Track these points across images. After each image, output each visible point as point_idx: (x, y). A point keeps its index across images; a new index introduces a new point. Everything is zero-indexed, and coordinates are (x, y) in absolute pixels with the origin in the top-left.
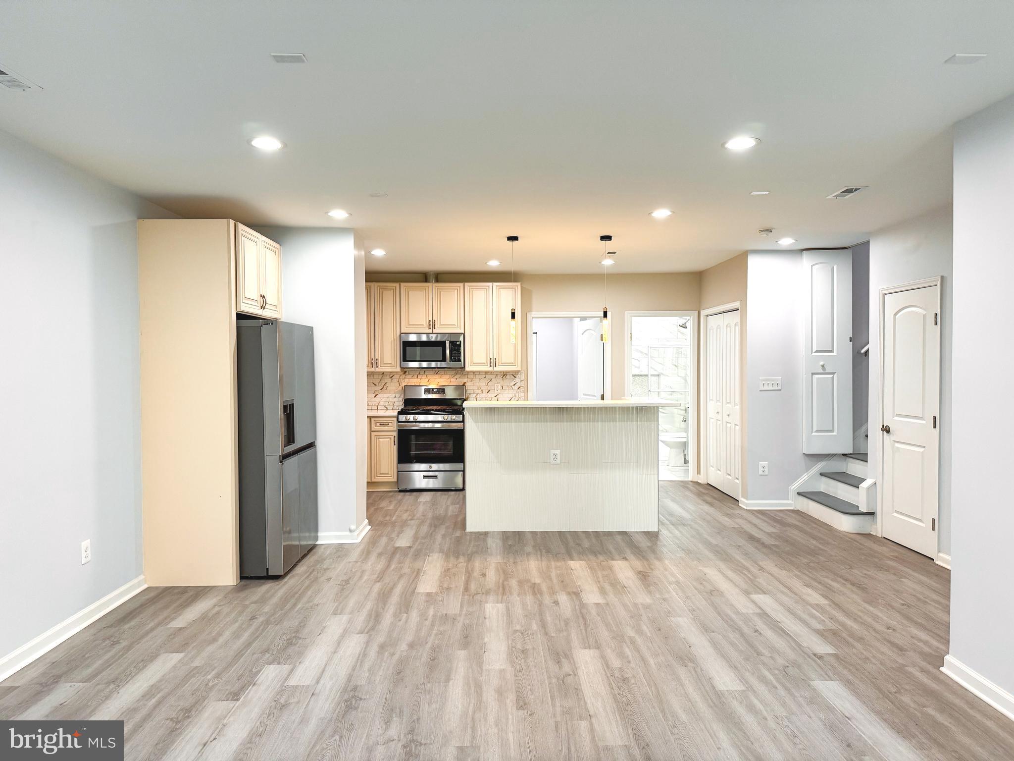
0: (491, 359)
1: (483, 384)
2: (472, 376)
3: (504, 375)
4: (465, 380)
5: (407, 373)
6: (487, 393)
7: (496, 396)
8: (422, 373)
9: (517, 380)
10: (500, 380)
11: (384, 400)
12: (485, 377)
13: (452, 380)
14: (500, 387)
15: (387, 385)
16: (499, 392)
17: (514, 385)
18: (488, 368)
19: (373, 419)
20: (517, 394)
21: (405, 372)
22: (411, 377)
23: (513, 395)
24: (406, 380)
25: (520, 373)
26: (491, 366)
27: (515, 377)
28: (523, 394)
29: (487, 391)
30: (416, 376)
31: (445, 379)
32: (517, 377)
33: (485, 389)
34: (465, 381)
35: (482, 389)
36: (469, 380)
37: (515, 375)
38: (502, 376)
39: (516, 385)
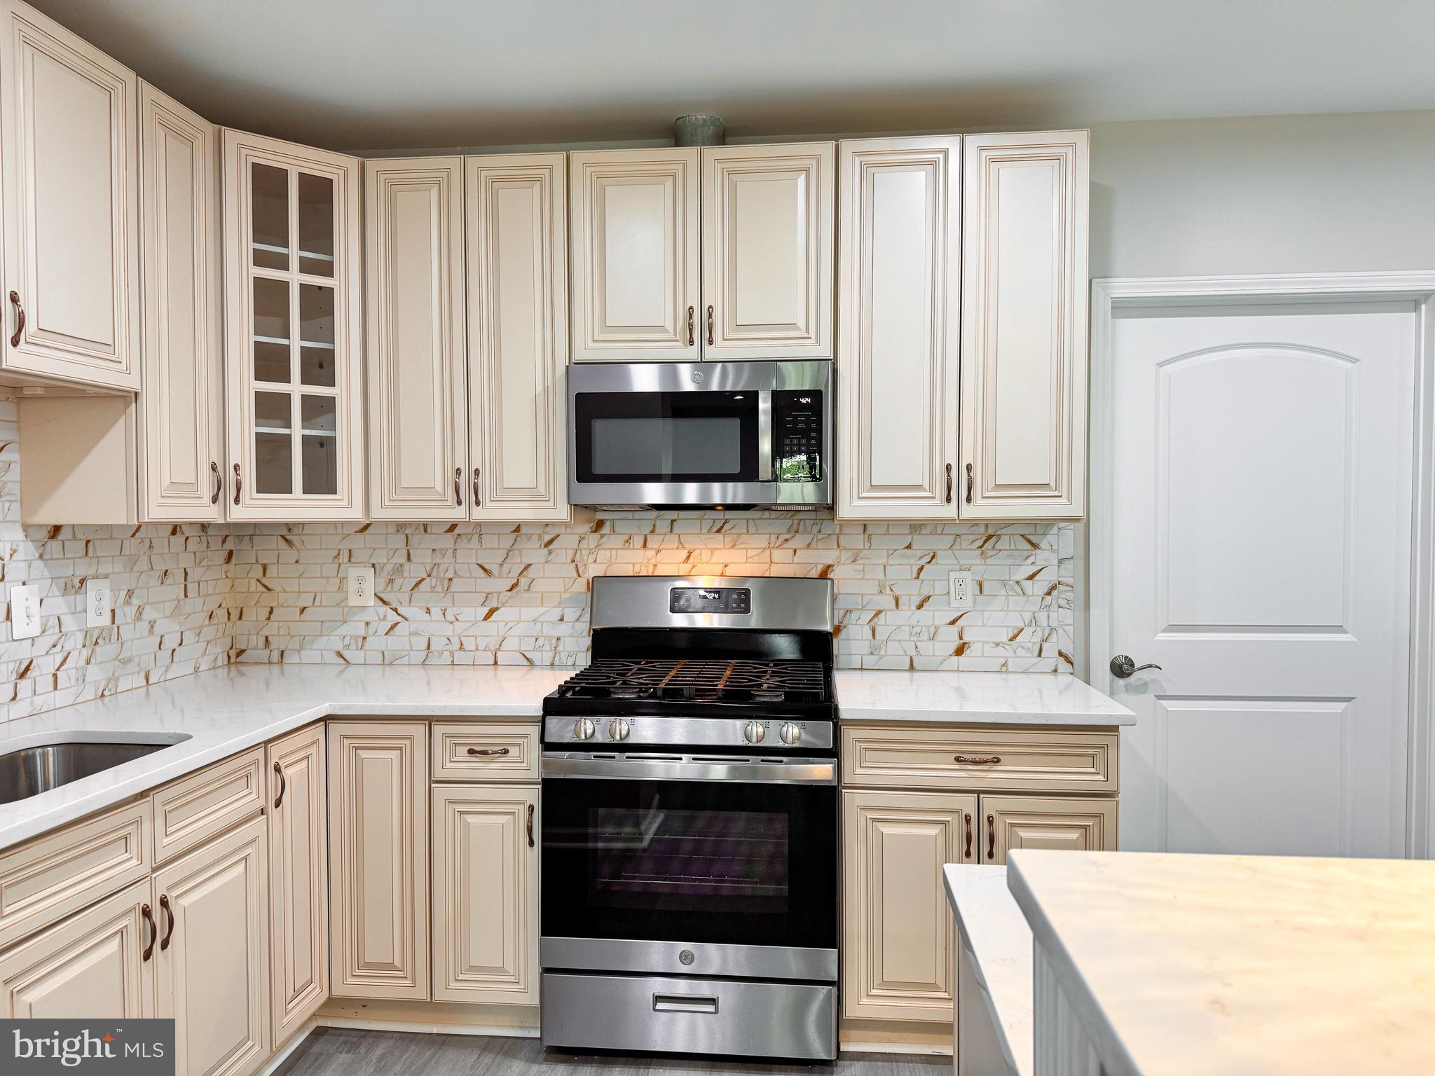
0: (948, 467)
1: (901, 569)
2: (858, 541)
3: (990, 537)
4: (828, 557)
5: (606, 529)
6: (920, 607)
7: (953, 622)
8: (663, 526)
9: (1041, 557)
10: (971, 556)
11: (518, 630)
12: (909, 547)
13: (778, 555)
14: (971, 588)
15: (531, 573)
16: (967, 604)
17: (1031, 577)
18: (934, 509)
19: (439, 729)
20: (1042, 617)
21: (600, 524)
22: (620, 545)
23: (1028, 616)
24: (603, 555)
25: (1055, 530)
26: (949, 500)
27: (1035, 546)
28: (1066, 616)
29: (916, 600)
30: (638, 541)
31: (751, 553)
32: (1044, 544)
33: (911, 592)
34: (830, 562)
35: (897, 592)
36: (846, 556)
37: (1034, 539)
38: (985, 542)
39: (1037, 578)
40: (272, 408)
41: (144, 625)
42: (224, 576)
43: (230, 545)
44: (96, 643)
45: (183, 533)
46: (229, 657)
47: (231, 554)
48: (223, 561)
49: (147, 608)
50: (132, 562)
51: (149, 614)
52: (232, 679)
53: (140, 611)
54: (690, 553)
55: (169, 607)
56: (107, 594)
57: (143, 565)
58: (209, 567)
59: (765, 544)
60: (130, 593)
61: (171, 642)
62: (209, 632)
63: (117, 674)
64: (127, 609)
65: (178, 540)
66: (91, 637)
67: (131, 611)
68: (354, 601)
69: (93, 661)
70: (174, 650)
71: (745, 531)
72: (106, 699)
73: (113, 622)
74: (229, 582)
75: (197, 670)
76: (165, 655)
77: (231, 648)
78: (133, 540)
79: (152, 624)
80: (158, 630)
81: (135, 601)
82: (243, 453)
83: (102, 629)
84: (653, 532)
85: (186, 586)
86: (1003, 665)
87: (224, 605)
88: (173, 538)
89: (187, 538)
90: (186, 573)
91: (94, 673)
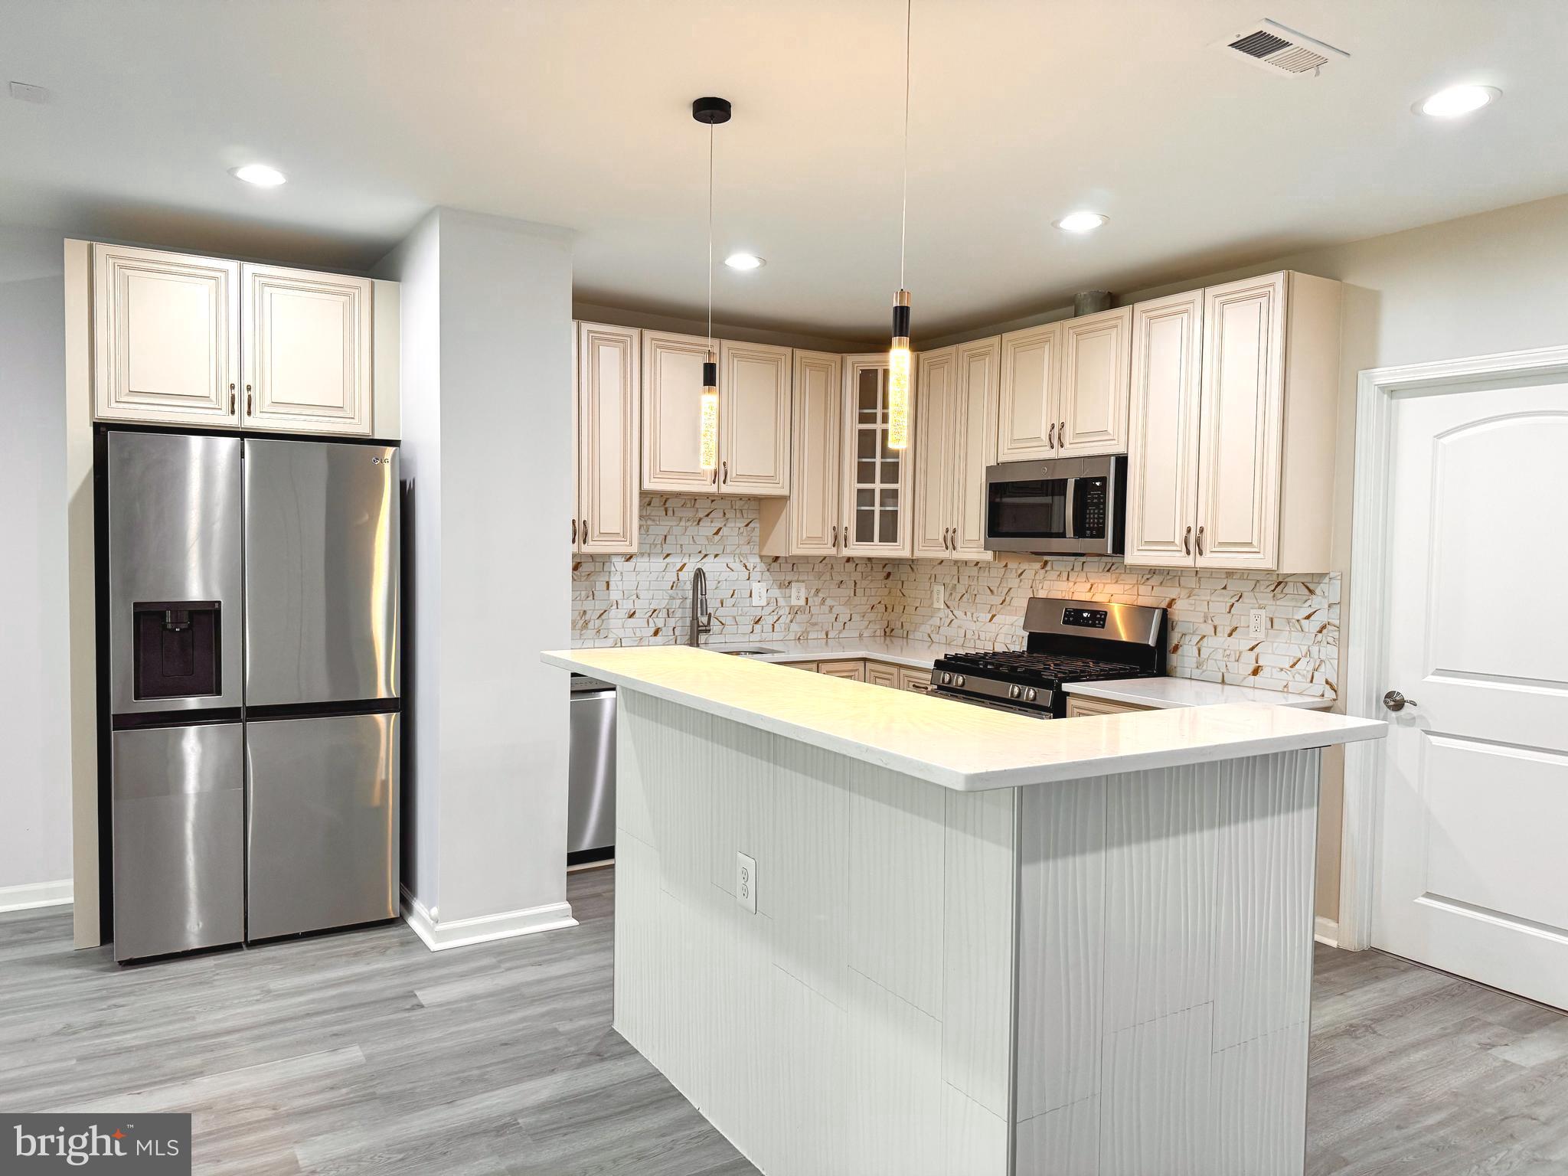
0: (1189, 530)
1: (1220, 605)
2: (1192, 582)
3: (1279, 583)
4: (1173, 593)
5: (1048, 567)
6: (1230, 635)
7: (1252, 649)
8: (1078, 565)
9: (1316, 602)
10: (1265, 597)
11: (1005, 630)
12: (1225, 588)
13: (1143, 589)
14: (1265, 622)
15: (1011, 594)
16: (1261, 636)
17: (1308, 617)
18: (1177, 559)
19: (902, 671)
20: (1315, 649)
21: (1046, 563)
22: (1055, 577)
23: (1304, 649)
24: (1047, 584)
25: (1326, 580)
26: (1188, 553)
27: (1311, 592)
28: (1332, 651)
29: (1228, 630)
30: (1065, 575)
31: (1127, 587)
32: (1318, 591)
33: (1225, 624)
34: (1174, 597)
35: (1216, 623)
36: (1184, 593)
37: (1311, 586)
38: (1276, 587)
39: (1312, 618)
40: (865, 497)
41: (826, 609)
42: (883, 586)
43: (888, 569)
44: (796, 613)
45: (854, 562)
46: (885, 632)
47: (889, 575)
48: (882, 578)
49: (828, 599)
50: (820, 575)
51: (829, 602)
52: (887, 645)
53: (824, 600)
54: (1092, 585)
55: (843, 600)
56: (803, 590)
57: (827, 577)
58: (872, 580)
59: (1135, 582)
60: (818, 591)
61: (843, 618)
62: (872, 616)
63: (808, 630)
64: (816, 599)
65: (850, 566)
66: (794, 610)
67: (818, 600)
68: (936, 605)
69: (794, 621)
70: (845, 623)
71: (1123, 571)
72: (801, 641)
73: (807, 604)
74: (887, 590)
75: (861, 636)
76: (839, 625)
77: (887, 627)
78: (820, 564)
79: (831, 608)
80: (835, 611)
81: (820, 594)
82: (850, 521)
83: (800, 607)
84: (1073, 569)
85: (855, 590)
86: (1285, 687)
87: (882, 602)
88: (847, 564)
89: (857, 564)
90: (856, 583)
91: (794, 627)
